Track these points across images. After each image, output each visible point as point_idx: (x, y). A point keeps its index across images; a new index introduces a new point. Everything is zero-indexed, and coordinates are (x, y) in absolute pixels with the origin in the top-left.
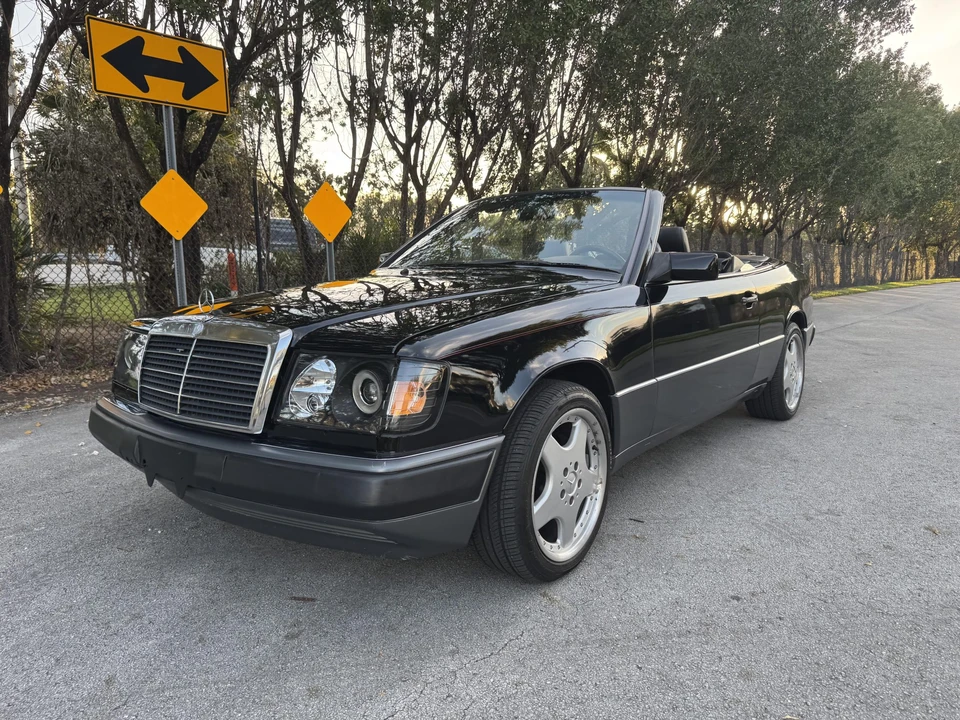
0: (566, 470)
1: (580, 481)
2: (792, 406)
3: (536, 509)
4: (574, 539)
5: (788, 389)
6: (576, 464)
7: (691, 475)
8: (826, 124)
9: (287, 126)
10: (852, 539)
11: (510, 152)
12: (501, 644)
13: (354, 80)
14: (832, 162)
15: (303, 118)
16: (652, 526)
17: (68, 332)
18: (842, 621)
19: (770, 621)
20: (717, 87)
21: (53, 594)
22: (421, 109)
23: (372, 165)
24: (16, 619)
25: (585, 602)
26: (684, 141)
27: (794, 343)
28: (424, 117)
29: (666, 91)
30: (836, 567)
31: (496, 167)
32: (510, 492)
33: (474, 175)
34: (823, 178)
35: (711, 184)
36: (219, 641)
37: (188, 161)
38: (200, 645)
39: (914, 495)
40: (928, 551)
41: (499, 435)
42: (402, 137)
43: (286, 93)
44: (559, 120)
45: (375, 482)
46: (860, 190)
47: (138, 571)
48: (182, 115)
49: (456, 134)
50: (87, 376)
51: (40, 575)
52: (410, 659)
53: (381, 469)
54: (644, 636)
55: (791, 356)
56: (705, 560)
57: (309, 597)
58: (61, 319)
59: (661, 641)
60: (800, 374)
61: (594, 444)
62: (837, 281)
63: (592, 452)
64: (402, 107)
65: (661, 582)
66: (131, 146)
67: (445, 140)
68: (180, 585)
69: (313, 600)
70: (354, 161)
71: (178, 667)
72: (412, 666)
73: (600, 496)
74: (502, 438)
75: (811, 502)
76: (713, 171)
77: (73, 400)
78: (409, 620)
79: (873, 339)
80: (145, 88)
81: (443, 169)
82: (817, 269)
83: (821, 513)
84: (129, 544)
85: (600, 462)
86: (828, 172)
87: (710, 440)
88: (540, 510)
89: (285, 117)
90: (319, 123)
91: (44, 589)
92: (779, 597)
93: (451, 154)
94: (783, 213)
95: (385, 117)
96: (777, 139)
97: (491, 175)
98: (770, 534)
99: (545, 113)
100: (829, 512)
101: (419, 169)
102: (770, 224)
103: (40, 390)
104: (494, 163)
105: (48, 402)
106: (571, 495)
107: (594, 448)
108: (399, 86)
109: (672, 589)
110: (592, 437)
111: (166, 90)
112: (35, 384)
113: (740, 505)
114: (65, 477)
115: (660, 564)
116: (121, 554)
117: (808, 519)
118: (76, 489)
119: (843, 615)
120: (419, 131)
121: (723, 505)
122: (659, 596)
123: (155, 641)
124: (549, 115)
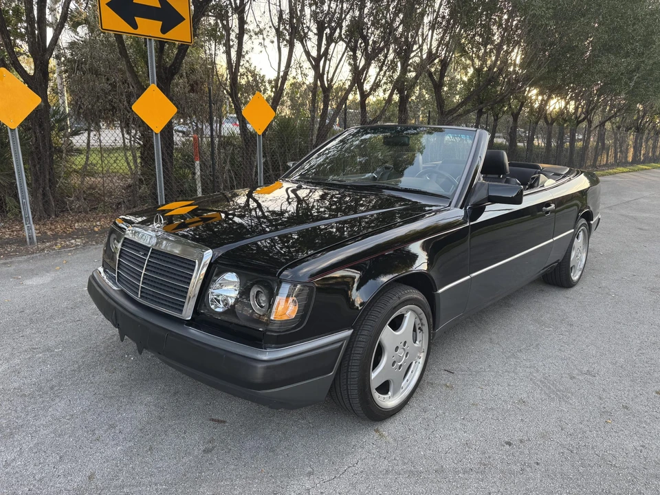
0: (397, 347)
1: (407, 353)
2: (575, 277)
3: (374, 375)
4: (401, 390)
5: (574, 266)
6: (405, 342)
7: (494, 333)
8: (633, 44)
9: (234, 42)
10: (600, 398)
11: (393, 61)
12: (342, 470)
13: (281, 13)
14: (635, 71)
15: (246, 37)
16: (459, 376)
17: (89, 180)
18: (581, 470)
19: (529, 466)
20: (549, 19)
21: (62, 404)
22: (329, 32)
23: (294, 71)
24: (38, 423)
25: (404, 438)
26: (522, 54)
27: (581, 234)
28: (331, 40)
29: (511, 16)
30: (585, 423)
31: (382, 73)
32: (355, 367)
33: (365, 80)
34: (626, 84)
35: (540, 86)
36: (162, 451)
37: (166, 73)
38: (149, 452)
39: (653, 362)
40: (655, 413)
41: (349, 329)
42: (314, 53)
43: (234, 22)
44: (429, 39)
45: (260, 365)
46: (655, 92)
47: (116, 390)
48: (161, 44)
49: (354, 50)
50: (98, 223)
51: (56, 388)
52: (281, 476)
53: (265, 358)
54: (440, 471)
55: (579, 242)
56: (492, 409)
57: (222, 419)
58: (86, 171)
59: (451, 476)
60: (584, 255)
61: (420, 326)
62: (630, 159)
63: (418, 331)
64: (315, 31)
65: (459, 426)
66: (128, 62)
67: (346, 54)
68: (141, 403)
69: (224, 422)
70: (279, 73)
71: (133, 469)
72: (282, 482)
73: (422, 361)
74: (351, 331)
75: (576, 363)
76: (541, 79)
77: (88, 242)
78: (285, 444)
79: (647, 215)
80: (135, 26)
81: (343, 76)
82: (615, 150)
83: (582, 373)
84: (112, 367)
85: (423, 338)
86: (631, 79)
87: (512, 303)
88: (376, 376)
89: (233, 36)
90: (257, 40)
91: (57, 400)
92: (540, 445)
93: (350, 64)
94: (593, 109)
95: (303, 39)
96: (593, 55)
97: (378, 78)
98: (541, 390)
99: (420, 33)
100: (588, 373)
101: (325, 76)
102: (583, 116)
103: (68, 232)
104: (381, 70)
105: (72, 244)
106: (400, 364)
107: (420, 328)
108: (314, 15)
109: (465, 432)
110: (418, 321)
111: (149, 28)
112: (65, 228)
113: (524, 362)
114: (78, 307)
115: (460, 411)
116: (106, 375)
117: (572, 378)
118: (84, 318)
119: (583, 465)
120: (327, 49)
121: (513, 361)
122: (455, 437)
123: (121, 447)
124: (423, 34)
